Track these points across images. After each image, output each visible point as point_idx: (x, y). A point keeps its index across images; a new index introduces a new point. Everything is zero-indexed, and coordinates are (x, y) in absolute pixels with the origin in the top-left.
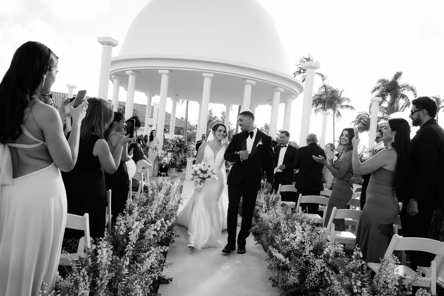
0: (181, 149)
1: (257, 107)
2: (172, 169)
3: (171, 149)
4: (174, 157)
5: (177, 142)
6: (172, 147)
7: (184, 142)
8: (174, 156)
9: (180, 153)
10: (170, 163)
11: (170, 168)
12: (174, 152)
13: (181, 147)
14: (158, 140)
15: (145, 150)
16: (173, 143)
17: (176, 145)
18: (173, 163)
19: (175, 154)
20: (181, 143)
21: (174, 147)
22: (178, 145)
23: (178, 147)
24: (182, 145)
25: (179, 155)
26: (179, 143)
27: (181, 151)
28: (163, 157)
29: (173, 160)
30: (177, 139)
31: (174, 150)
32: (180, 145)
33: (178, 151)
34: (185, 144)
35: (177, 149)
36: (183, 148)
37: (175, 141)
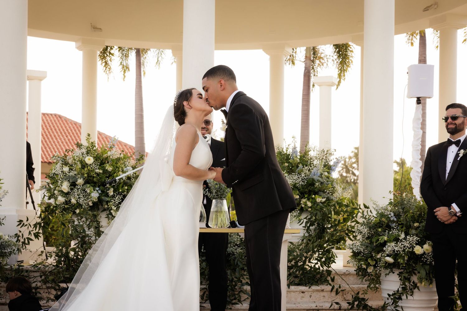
0: (107, 195)
3: (61, 199)
5: (84, 165)
6: (65, 187)
7: (117, 161)
9: (103, 214)
10: (59, 262)
12: (78, 211)
13: (103, 184)
16: (67, 173)
17: (84, 179)
18: (73, 260)
19: (82, 220)
20: (106, 168)
21: (76, 190)
22: (90, 180)
23: (92, 188)
24: (110, 176)
25: (97, 221)
26: (97, 171)
27: (107, 202)
28: (30, 237)
29: (74, 250)
30: (84, 151)
31: (77, 201)
32: (101, 177)
33: (94, 203)
34: (121, 173)
35: (86, 195)
36: (112, 189)
37: (75, 160)
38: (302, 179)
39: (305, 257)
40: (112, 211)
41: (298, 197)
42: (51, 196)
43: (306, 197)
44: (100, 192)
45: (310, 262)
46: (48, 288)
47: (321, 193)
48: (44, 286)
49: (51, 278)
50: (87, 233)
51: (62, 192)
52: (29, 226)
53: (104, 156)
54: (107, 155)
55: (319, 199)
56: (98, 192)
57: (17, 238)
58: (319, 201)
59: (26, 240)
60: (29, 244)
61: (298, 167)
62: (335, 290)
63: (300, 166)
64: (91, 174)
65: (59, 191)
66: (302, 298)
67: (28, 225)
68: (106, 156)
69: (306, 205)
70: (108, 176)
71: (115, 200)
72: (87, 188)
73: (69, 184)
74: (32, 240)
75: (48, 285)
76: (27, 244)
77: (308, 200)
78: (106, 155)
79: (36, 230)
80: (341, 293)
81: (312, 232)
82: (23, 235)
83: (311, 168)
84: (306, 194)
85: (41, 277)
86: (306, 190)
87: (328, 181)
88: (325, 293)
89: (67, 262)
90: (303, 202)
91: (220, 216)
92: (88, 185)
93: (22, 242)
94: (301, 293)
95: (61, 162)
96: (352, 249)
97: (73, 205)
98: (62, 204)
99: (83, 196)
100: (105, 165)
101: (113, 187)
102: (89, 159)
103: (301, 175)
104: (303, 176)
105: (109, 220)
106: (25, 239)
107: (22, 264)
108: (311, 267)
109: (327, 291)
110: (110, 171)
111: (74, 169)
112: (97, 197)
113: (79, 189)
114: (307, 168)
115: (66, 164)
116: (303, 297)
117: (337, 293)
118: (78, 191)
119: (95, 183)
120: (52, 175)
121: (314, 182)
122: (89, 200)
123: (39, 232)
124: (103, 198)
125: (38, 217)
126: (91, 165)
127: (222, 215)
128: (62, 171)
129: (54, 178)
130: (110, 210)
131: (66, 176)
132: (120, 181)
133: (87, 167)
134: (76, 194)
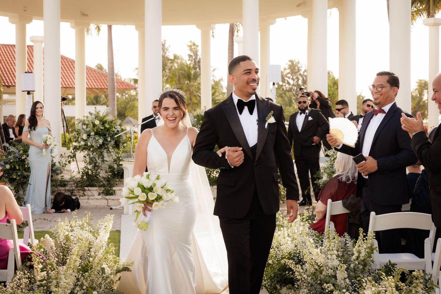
0: (107, 141)
1: (273, 24)
2: (89, 190)
3: (82, 143)
4: (92, 161)
5: (94, 125)
6: (85, 137)
7: (112, 122)
8: (91, 159)
9: (105, 151)
10: (83, 176)
11: (86, 188)
12: (91, 149)
13: (105, 135)
14: (49, 124)
15: (21, 152)
16: (86, 129)
17: (94, 132)
18: (91, 175)
19: (94, 154)
20: (106, 126)
21: (90, 138)
22: (98, 133)
23: (99, 137)
24: (108, 130)
25: (102, 155)
26: (101, 128)
27: (107, 144)
28: (66, 163)
29: (91, 170)
30: (93, 116)
31: (91, 144)
32: (103, 131)
33: (100, 145)
34: (114, 129)
35: (96, 141)
36: (110, 137)
37: (89, 122)
40: (110, 149)
42: (77, 141)
44: (103, 139)
45: (213, 174)
48: (77, 189)
49: (80, 185)
50: (97, 161)
51: (83, 139)
52: (66, 157)
53: (104, 119)
54: (106, 119)
57: (59, 164)
60: (65, 167)
64: (98, 130)
65: (81, 139)
71: (111, 143)
72: (96, 137)
73: (87, 135)
75: (78, 188)
82: (62, 162)
85: (74, 184)
89: (88, 176)
92: (97, 136)
93: (62, 166)
95: (81, 123)
97: (89, 146)
98: (83, 146)
99: (94, 141)
101: (110, 136)
102: (97, 122)
105: (108, 153)
106: (63, 164)
108: (213, 177)
110: (108, 127)
111: (89, 127)
112: (101, 142)
113: (92, 138)
115: (84, 124)
119: (100, 134)
122: (97, 144)
124: (105, 142)
125: (70, 153)
126: (98, 125)
128: (83, 128)
129: (77, 131)
130: (108, 148)
131: (85, 131)
132: (113, 133)
133: (96, 126)
134: (91, 141)
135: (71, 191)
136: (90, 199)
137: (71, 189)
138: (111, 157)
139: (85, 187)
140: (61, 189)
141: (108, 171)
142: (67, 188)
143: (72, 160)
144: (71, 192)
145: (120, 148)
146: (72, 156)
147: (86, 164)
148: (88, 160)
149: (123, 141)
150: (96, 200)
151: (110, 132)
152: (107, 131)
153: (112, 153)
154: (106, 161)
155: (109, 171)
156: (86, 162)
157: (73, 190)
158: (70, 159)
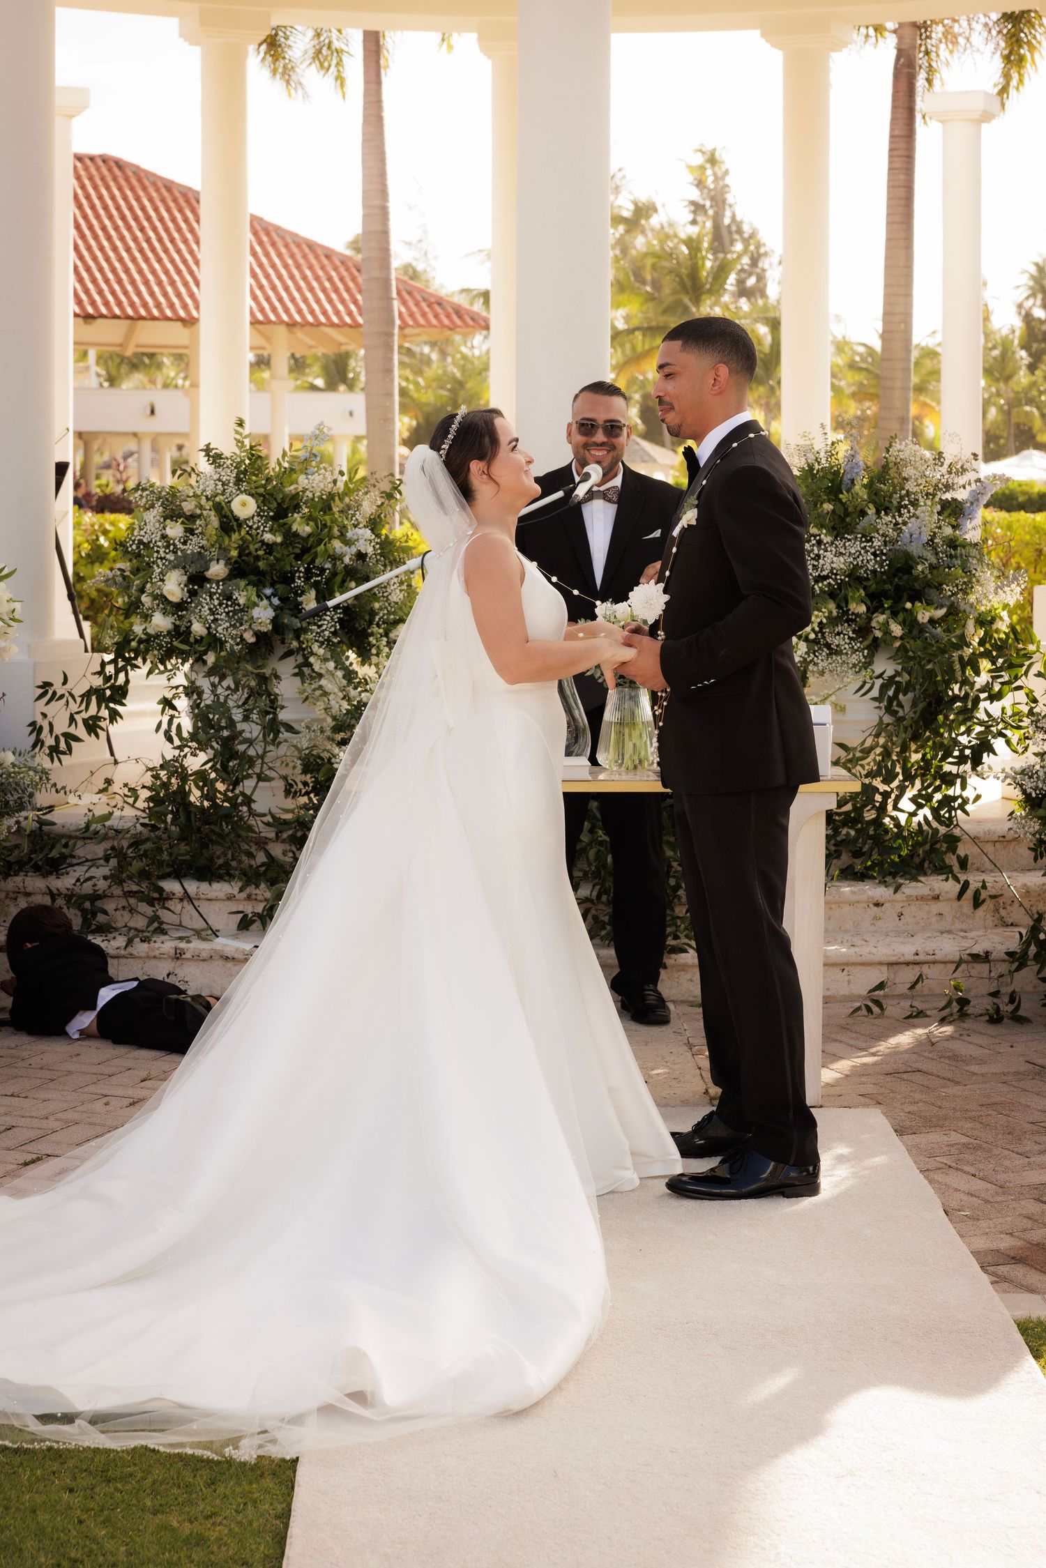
0: (297, 609)
2: (187, 897)
3: (161, 622)
4: (210, 728)
5: (229, 523)
6: (174, 586)
7: (327, 504)
8: (199, 714)
9: (287, 668)
10: (155, 814)
11: (171, 886)
12: (211, 658)
13: (288, 579)
16: (180, 546)
17: (228, 563)
18: (200, 810)
19: (225, 684)
20: (294, 527)
21: (204, 598)
22: (247, 563)
23: (252, 591)
24: (305, 550)
25: (269, 694)
26: (268, 537)
27: (298, 633)
28: (72, 730)
29: (201, 775)
30: (227, 472)
31: (208, 629)
32: (278, 556)
33: (258, 634)
34: (337, 544)
35: (235, 612)
36: (313, 593)
37: (201, 507)
38: (874, 554)
39: (881, 794)
40: (312, 660)
41: (862, 609)
42: (132, 608)
43: (888, 608)
44: (276, 601)
45: (896, 808)
46: (128, 894)
47: (933, 593)
48: (117, 891)
49: (137, 865)
50: (239, 727)
51: (162, 599)
52: (70, 699)
53: (286, 489)
54: (296, 489)
55: (924, 615)
56: (271, 604)
57: (35, 734)
58: (926, 620)
59: (62, 740)
60: (71, 754)
61: (863, 513)
62: (969, 893)
63: (871, 511)
64: (248, 547)
66: (875, 922)
67: (67, 694)
68: (294, 492)
69: (887, 632)
70: (298, 551)
71: (319, 627)
72: (238, 588)
73: (185, 578)
74: (77, 739)
75: (127, 887)
76: (64, 753)
77: (894, 614)
78: (292, 487)
79: (87, 708)
80: (989, 904)
81: (907, 708)
82: (51, 725)
83: (900, 520)
84: (887, 599)
85: (107, 859)
86: (888, 587)
87: (951, 556)
88: (944, 903)
89: (182, 819)
90: (878, 622)
91: (630, 736)
92: (243, 583)
93: (50, 747)
94: (871, 905)
95: (158, 509)
96: (1021, 786)
97: (199, 641)
98: (164, 636)
99: (227, 613)
100: (289, 520)
101: (316, 585)
102: (244, 504)
103: (870, 540)
104: (877, 543)
105: (303, 682)
106: (57, 738)
107: (48, 817)
108: (899, 823)
109: (948, 900)
110: (304, 535)
111: (200, 530)
112: (268, 621)
113: (215, 593)
114: (889, 518)
116: (876, 918)
117: (977, 903)
118: (211, 598)
119: (261, 574)
120: (134, 547)
121: (911, 563)
122: (243, 628)
123: (99, 715)
124: (286, 621)
125: (95, 674)
126: (248, 519)
127: (635, 733)
128: (164, 537)
129: (138, 555)
130: (305, 653)
131: (175, 552)
132: (334, 565)
133: (240, 526)
134: (206, 611)
135: (87, 905)
136: (188, 955)
137: (87, 888)
138: (321, 705)
139: (165, 876)
140: (29, 889)
141: (300, 786)
142: (65, 883)
143: (105, 713)
144: (84, 911)
145: (374, 651)
146: (108, 693)
147: (177, 742)
148: (187, 724)
149: (389, 613)
150: (221, 962)
151: (318, 562)
152: (298, 557)
153: (323, 682)
154: (289, 728)
155: (305, 784)
156: (173, 733)
157: (96, 897)
158: (93, 710)
